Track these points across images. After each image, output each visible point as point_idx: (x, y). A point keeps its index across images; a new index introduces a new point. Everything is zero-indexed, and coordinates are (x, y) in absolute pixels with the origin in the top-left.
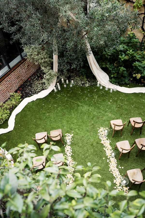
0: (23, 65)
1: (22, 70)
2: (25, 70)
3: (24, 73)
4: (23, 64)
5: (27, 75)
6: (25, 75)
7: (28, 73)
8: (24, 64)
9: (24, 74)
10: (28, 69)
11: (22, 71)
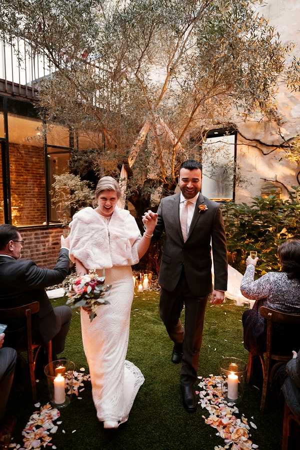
0: (43, 233)
1: (38, 242)
2: (44, 249)
3: (40, 254)
4: (44, 231)
5: (45, 261)
6: (39, 258)
7: (49, 261)
8: (46, 233)
9: (37, 255)
10: (51, 250)
11: (36, 246)
